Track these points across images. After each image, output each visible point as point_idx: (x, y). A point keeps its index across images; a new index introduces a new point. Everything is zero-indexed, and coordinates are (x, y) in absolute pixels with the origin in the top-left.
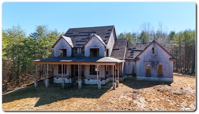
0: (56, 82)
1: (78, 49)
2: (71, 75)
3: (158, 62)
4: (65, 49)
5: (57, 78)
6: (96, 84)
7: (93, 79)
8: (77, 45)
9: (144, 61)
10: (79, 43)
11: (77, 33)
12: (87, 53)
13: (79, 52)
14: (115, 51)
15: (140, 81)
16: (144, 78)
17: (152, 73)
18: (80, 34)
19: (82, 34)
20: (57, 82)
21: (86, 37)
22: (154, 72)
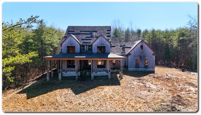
0: (64, 76)
1: (85, 46)
2: (79, 69)
3: (144, 57)
4: (74, 46)
5: (66, 72)
6: (103, 75)
7: (100, 71)
8: (84, 43)
9: (134, 56)
10: (85, 41)
11: (79, 32)
12: (95, 50)
13: (86, 49)
14: (112, 48)
15: (131, 72)
16: (134, 69)
17: (140, 65)
18: (82, 32)
19: (84, 33)
20: (66, 76)
21: (90, 36)
22: (141, 64)
